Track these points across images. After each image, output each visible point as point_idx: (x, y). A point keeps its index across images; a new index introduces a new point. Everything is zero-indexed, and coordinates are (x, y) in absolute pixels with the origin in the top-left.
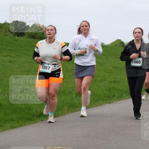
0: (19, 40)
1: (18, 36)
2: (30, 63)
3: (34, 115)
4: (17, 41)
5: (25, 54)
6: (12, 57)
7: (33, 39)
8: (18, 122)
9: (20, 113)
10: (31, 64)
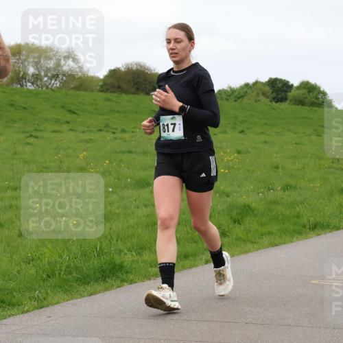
0: (279, 108)
1: (276, 102)
2: (296, 144)
3: (305, 227)
4: (274, 109)
5: (288, 130)
6: (268, 135)
7: (300, 106)
8: (281, 237)
9: (284, 223)
10: (298, 146)
